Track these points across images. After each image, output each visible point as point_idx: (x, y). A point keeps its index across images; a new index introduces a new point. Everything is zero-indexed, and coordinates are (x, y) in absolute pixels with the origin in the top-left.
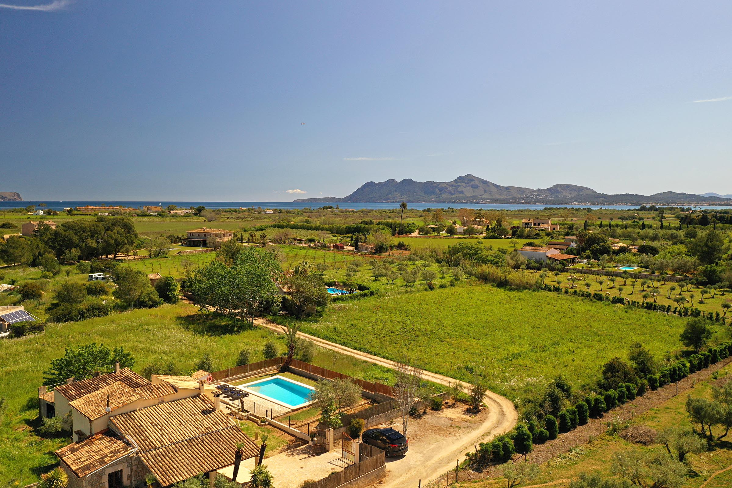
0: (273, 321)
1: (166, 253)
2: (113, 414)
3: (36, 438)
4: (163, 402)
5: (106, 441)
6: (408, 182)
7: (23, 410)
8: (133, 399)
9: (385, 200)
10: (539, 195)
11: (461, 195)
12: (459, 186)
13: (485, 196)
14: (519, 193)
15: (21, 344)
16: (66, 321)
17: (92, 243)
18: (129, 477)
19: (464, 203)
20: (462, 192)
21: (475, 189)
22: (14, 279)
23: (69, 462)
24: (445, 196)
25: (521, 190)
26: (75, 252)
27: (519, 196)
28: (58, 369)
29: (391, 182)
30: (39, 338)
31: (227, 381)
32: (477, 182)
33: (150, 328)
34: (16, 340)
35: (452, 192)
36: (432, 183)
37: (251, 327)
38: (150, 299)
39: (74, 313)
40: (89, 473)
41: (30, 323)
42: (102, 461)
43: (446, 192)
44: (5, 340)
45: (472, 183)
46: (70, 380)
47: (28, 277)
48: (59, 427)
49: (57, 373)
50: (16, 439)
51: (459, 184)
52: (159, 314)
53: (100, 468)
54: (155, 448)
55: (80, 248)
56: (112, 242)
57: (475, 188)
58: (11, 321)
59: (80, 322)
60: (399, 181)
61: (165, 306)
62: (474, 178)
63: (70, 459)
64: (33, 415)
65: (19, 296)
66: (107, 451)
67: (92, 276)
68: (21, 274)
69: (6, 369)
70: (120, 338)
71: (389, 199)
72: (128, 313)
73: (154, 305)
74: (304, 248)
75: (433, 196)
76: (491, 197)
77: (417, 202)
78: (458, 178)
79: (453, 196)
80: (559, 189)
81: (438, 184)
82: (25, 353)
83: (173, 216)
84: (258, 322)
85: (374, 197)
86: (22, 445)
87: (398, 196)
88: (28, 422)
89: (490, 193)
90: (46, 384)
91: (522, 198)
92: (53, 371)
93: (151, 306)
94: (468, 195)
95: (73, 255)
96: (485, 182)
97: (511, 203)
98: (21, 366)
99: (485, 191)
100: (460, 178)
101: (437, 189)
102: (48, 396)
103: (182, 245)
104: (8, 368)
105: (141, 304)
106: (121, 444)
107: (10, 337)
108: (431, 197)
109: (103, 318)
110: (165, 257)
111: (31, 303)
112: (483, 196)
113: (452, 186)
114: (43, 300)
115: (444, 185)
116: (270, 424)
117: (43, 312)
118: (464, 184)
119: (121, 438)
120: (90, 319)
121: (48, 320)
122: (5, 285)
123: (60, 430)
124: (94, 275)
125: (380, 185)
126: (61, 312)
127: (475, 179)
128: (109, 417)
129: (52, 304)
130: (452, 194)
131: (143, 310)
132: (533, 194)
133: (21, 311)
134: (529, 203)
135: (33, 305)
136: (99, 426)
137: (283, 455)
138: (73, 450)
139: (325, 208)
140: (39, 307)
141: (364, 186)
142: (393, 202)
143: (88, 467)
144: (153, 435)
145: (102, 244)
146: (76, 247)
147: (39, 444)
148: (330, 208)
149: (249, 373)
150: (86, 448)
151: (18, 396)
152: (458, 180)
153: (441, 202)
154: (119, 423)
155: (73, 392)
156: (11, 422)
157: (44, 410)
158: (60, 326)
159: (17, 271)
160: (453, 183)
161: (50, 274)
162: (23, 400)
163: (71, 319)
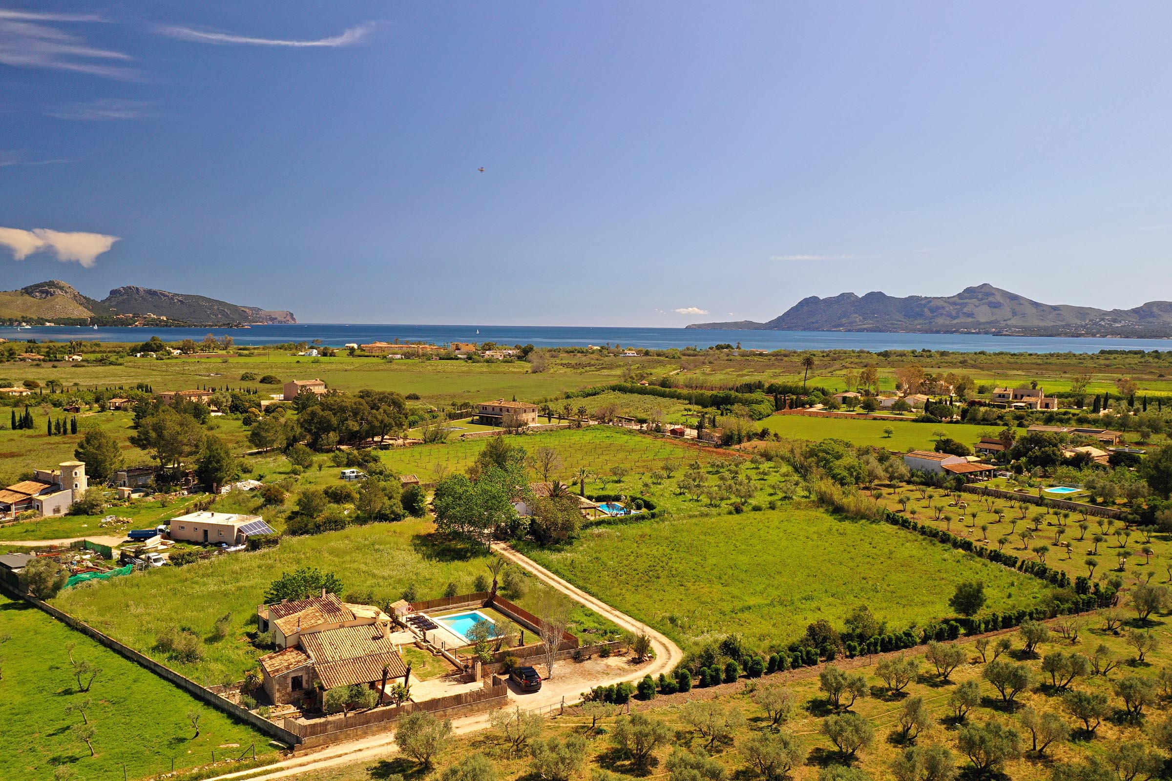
0: (513, 547)
1: (444, 435)
2: (302, 633)
3: (253, 648)
4: (343, 627)
5: (294, 654)
6: (876, 298)
7: (247, 624)
8: (319, 622)
9: (835, 326)
10: (1115, 321)
11: (969, 320)
12: (966, 304)
13: (1014, 321)
14: (1077, 317)
15: (255, 557)
16: (302, 534)
17: (354, 426)
18: (307, 681)
19: (973, 333)
20: (970, 315)
21: (995, 310)
22: (261, 473)
23: (266, 666)
24: (940, 321)
25: (1082, 312)
26: (333, 436)
27: (1079, 322)
28: (277, 590)
29: (846, 298)
30: (273, 552)
31: (426, 613)
32: (999, 298)
33: (381, 547)
34: (252, 553)
35: (954, 313)
36: (918, 298)
37: (488, 552)
38: (393, 512)
39: (310, 525)
40: (278, 675)
41: (266, 536)
42: (288, 668)
43: (942, 314)
44: (242, 553)
45: (991, 299)
46: (284, 601)
47: (277, 470)
48: (269, 641)
49: (275, 593)
50: (237, 648)
51: (967, 301)
52: (398, 531)
53: (286, 672)
54: (327, 662)
55: (340, 431)
56: (377, 424)
57: (995, 307)
58: (250, 533)
59: (315, 536)
60: (860, 295)
61: (410, 520)
62: (993, 291)
63: (267, 664)
64: (253, 629)
65: (262, 500)
66: (293, 660)
67: (344, 473)
68: (271, 465)
69: (238, 584)
70: (348, 558)
71: (842, 325)
72: (366, 528)
73: (397, 518)
74: (630, 432)
75: (921, 321)
76: (1024, 324)
77: (891, 331)
78: (965, 291)
79: (955, 321)
80: (1155, 309)
81: (929, 300)
82: (257, 569)
83: (487, 361)
84: (498, 547)
85: (817, 322)
86: (240, 652)
87: (857, 320)
88: (249, 635)
89: (1023, 315)
90: (266, 602)
91: (1082, 326)
92: (272, 592)
93: (393, 520)
94: (983, 320)
95: (330, 440)
96: (1014, 298)
97: (1059, 335)
98: (252, 582)
99: (1014, 313)
100: (969, 290)
101: (926, 310)
102: (265, 614)
103: (472, 422)
104: (241, 584)
105: (382, 517)
106: (304, 656)
107: (246, 550)
108: (916, 322)
109: (338, 533)
110: (443, 443)
111: (272, 509)
112: (1009, 322)
113: (955, 304)
114: (285, 507)
115: (940, 303)
116: (443, 655)
117: (283, 521)
118: (975, 301)
119: (305, 652)
120: (325, 533)
121: (285, 533)
122: (252, 482)
123: (269, 643)
124: (348, 471)
125: (829, 301)
126: (297, 525)
127: (996, 293)
128: (299, 635)
129: (293, 512)
130: (954, 318)
131: (385, 525)
132: (1103, 320)
133: (259, 522)
134: (1094, 335)
135: (274, 513)
136: (291, 641)
137: (437, 681)
138: (271, 658)
139: (719, 347)
140: (279, 515)
141: (801, 304)
142: (849, 331)
143: (277, 671)
144: (328, 652)
145: (365, 426)
146: (334, 430)
147: (252, 653)
148: (727, 348)
149: (450, 606)
150: (280, 657)
151: (244, 610)
152: (966, 295)
153: (932, 332)
154: (305, 641)
155: (283, 612)
156: (235, 634)
157: (261, 625)
158: (295, 539)
159: (268, 459)
160: (956, 299)
161: (299, 468)
162: (248, 616)
163: (307, 532)
